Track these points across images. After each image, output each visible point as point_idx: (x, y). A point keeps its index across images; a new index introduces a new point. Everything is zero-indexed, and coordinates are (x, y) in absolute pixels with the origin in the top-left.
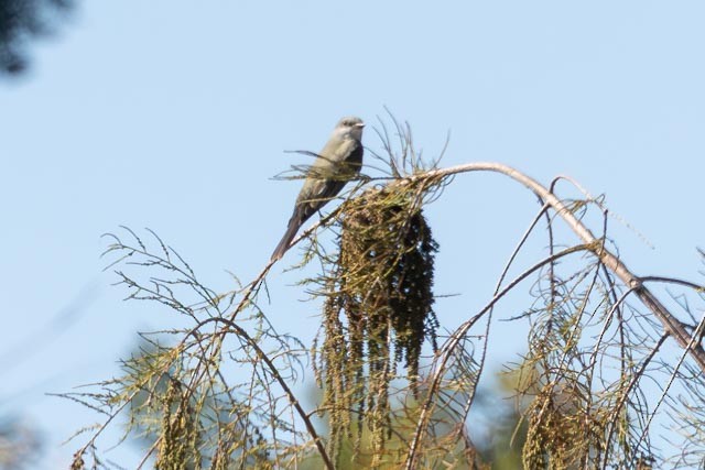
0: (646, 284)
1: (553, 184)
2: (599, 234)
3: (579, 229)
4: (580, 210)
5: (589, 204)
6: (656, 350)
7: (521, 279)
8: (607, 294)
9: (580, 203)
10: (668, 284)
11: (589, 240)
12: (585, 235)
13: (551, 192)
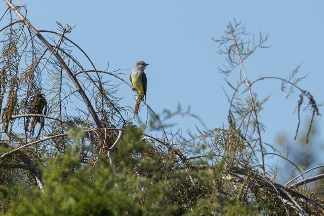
0: (40, 33)
2: (25, 16)
3: (19, 14)
6: (44, 54)
9: (18, 7)
11: (23, 19)
12: (21, 17)
13: (11, 3)
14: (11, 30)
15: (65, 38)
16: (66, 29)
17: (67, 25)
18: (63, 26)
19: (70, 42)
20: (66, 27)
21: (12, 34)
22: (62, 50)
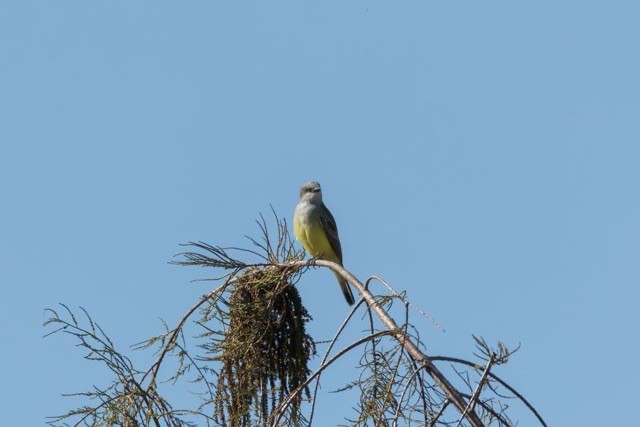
0: (434, 362)
1: (368, 282)
2: (400, 323)
3: (385, 318)
4: (387, 304)
5: (394, 299)
6: (441, 414)
7: (338, 356)
8: (411, 368)
9: (387, 298)
10: (453, 363)
11: (392, 327)
12: (389, 323)
13: (366, 289)
14: (375, 355)
15: (492, 375)
16: (495, 355)
17: (500, 345)
18: (489, 347)
19: (504, 387)
20: (495, 349)
21: (377, 364)
22: (483, 404)
